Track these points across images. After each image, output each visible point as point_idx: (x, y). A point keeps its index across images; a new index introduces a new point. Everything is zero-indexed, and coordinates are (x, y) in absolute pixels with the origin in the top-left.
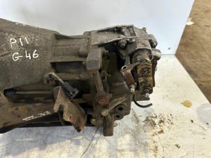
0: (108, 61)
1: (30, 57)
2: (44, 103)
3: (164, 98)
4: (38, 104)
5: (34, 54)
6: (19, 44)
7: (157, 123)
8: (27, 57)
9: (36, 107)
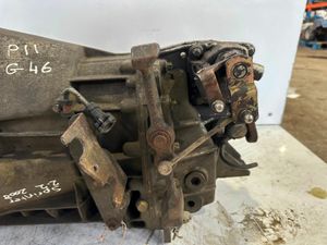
0: (172, 82)
1: (36, 71)
2: (48, 158)
3: (273, 184)
4: (37, 161)
5: (44, 68)
6: (23, 53)
7: (268, 226)
8: (31, 70)
9: (32, 166)
